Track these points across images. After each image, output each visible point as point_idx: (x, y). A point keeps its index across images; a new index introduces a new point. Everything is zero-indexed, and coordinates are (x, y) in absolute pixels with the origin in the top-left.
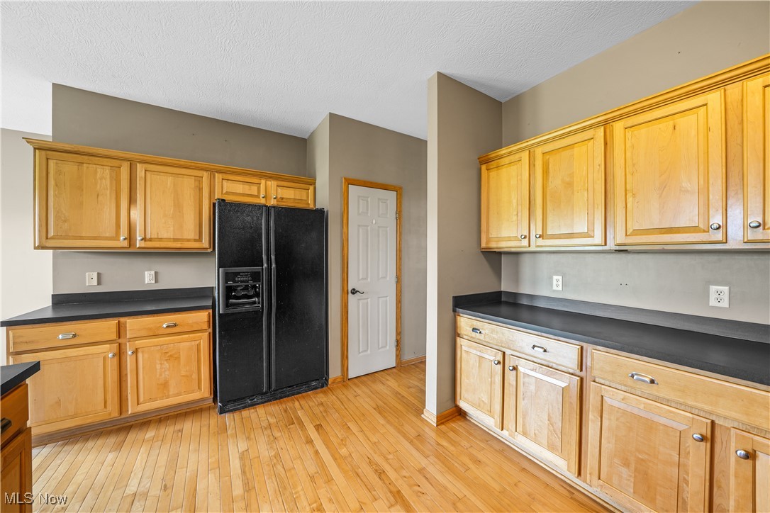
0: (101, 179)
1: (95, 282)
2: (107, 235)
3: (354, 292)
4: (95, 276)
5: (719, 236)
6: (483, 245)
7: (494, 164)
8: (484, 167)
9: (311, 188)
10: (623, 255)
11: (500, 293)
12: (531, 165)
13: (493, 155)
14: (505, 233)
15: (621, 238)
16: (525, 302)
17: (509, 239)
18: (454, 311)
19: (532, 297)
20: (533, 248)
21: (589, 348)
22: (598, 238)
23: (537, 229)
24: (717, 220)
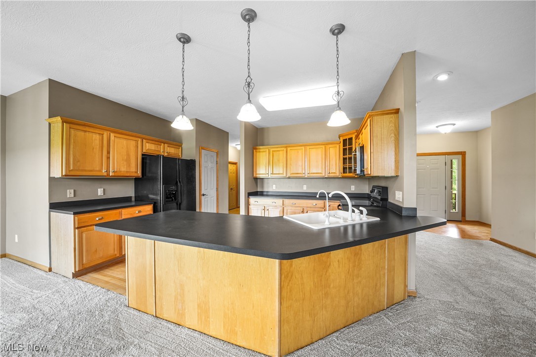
0: (95, 140)
1: (72, 195)
2: (97, 169)
3: (203, 195)
4: (72, 191)
5: (304, 175)
6: (254, 176)
7: (258, 150)
8: (254, 151)
9: (181, 148)
10: (289, 179)
11: (258, 192)
12: (269, 153)
13: (258, 147)
14: (261, 172)
15: (289, 175)
16: (265, 193)
17: (263, 174)
18: (248, 197)
19: (267, 192)
20: (269, 177)
21: (284, 200)
22: (285, 175)
23: (270, 172)
24: (304, 172)
